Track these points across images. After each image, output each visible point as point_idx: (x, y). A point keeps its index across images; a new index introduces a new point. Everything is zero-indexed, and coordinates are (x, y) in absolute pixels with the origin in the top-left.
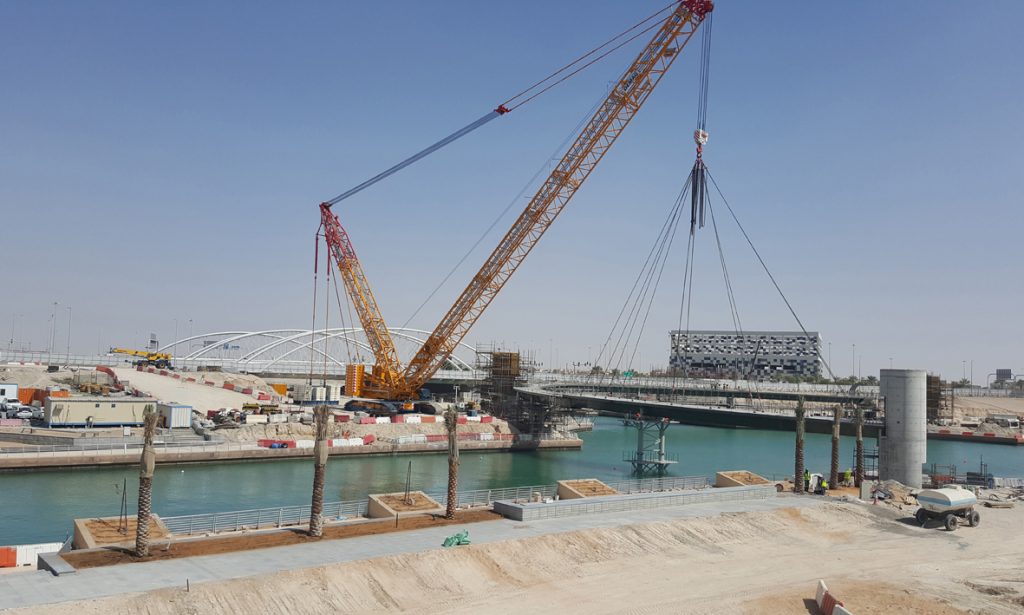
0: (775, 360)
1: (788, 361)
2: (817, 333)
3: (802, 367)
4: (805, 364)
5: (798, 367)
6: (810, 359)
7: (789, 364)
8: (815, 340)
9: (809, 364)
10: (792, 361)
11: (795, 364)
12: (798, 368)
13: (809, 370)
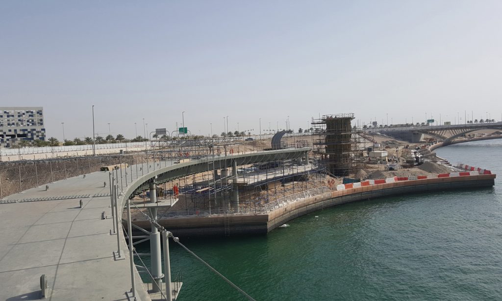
0: (10, 131)
1: (21, 130)
2: (42, 108)
3: (32, 135)
4: (34, 132)
5: (29, 134)
6: (38, 128)
7: (21, 133)
8: (40, 113)
9: (38, 132)
10: (24, 130)
11: (26, 132)
12: (29, 136)
13: (38, 136)
